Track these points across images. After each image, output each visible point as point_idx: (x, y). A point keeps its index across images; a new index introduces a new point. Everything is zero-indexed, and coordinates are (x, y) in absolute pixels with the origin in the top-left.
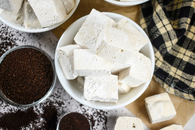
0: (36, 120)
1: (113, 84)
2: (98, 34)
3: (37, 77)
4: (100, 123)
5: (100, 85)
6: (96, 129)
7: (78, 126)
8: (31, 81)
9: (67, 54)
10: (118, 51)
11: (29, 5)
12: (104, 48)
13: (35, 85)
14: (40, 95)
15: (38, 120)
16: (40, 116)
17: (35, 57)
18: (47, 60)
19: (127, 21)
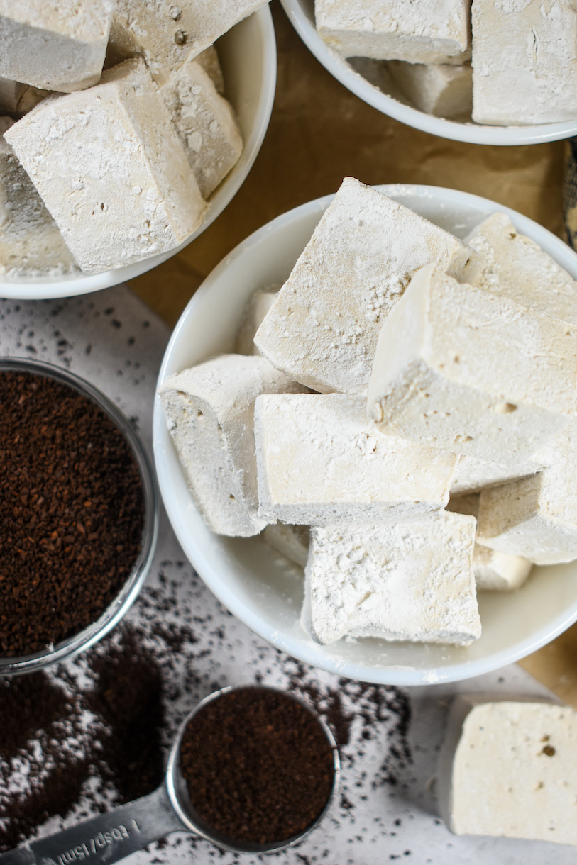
0: (61, 725)
1: (455, 561)
2: (377, 312)
3: (62, 523)
4: (375, 727)
5: (391, 565)
6: (357, 758)
7: (276, 757)
8: (32, 545)
9: (221, 417)
10: (491, 410)
11: (11, 159)
12: (422, 394)
13: (54, 564)
14: (81, 610)
15: (68, 723)
16: (78, 705)
17: (46, 419)
18: (107, 431)
19: (513, 231)
